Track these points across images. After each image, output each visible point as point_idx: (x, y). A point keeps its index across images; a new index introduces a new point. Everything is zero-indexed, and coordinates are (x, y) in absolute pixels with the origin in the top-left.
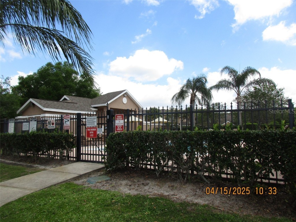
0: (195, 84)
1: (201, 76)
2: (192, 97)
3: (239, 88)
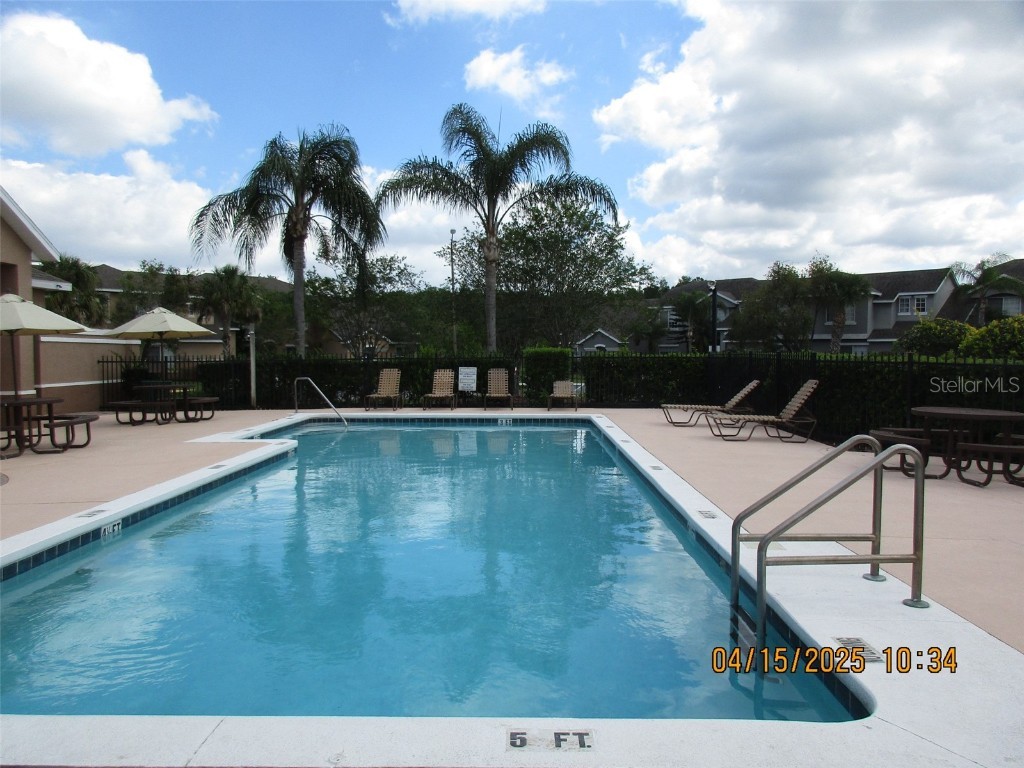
0: (309, 166)
1: (334, 135)
2: (295, 224)
3: (493, 204)
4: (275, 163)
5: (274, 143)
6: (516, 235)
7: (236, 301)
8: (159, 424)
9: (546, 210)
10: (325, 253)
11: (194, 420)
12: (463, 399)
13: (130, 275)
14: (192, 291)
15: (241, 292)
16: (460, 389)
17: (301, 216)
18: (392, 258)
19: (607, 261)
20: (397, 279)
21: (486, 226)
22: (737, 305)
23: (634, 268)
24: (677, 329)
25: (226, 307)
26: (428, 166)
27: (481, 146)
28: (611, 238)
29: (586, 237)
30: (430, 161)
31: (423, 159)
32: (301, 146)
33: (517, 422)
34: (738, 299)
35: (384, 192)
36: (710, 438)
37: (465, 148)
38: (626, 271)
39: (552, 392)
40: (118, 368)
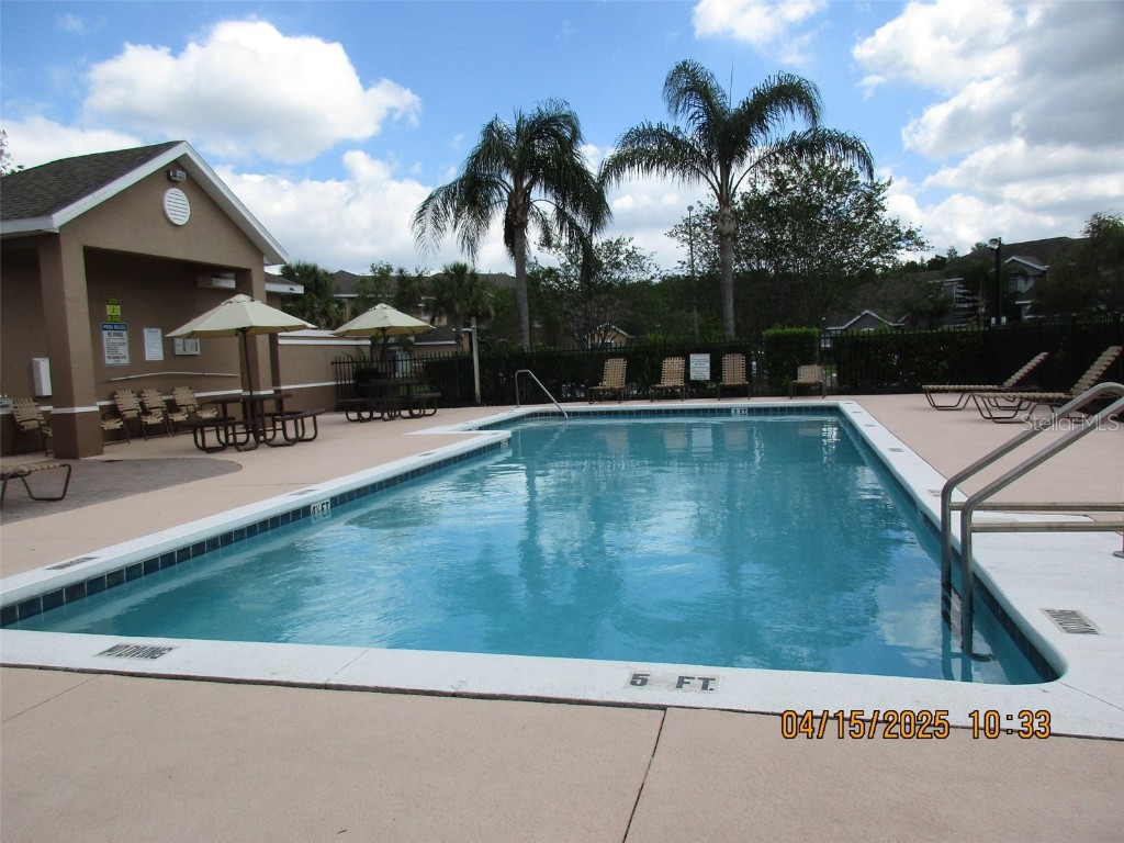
1: (553, 111)
2: (515, 211)
3: (726, 171)
4: (492, 148)
5: (491, 126)
6: (757, 204)
7: (466, 300)
8: (385, 420)
9: (790, 172)
10: (547, 242)
11: (418, 416)
12: (695, 389)
13: (363, 280)
14: (423, 291)
15: (471, 289)
16: (692, 378)
17: (521, 202)
18: (618, 241)
19: (866, 225)
20: (625, 263)
21: (720, 198)
22: (1044, 272)
23: (898, 231)
24: (966, 306)
25: (457, 307)
26: (654, 134)
27: (710, 104)
28: (869, 198)
29: (838, 200)
30: (655, 127)
31: (646, 127)
32: (518, 126)
33: (752, 411)
34: (1044, 264)
35: (607, 170)
36: (978, 421)
37: (693, 110)
38: (890, 237)
39: (796, 378)
40: (348, 369)
